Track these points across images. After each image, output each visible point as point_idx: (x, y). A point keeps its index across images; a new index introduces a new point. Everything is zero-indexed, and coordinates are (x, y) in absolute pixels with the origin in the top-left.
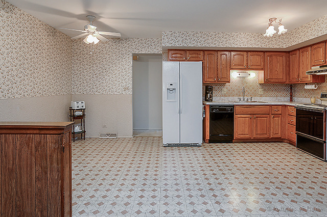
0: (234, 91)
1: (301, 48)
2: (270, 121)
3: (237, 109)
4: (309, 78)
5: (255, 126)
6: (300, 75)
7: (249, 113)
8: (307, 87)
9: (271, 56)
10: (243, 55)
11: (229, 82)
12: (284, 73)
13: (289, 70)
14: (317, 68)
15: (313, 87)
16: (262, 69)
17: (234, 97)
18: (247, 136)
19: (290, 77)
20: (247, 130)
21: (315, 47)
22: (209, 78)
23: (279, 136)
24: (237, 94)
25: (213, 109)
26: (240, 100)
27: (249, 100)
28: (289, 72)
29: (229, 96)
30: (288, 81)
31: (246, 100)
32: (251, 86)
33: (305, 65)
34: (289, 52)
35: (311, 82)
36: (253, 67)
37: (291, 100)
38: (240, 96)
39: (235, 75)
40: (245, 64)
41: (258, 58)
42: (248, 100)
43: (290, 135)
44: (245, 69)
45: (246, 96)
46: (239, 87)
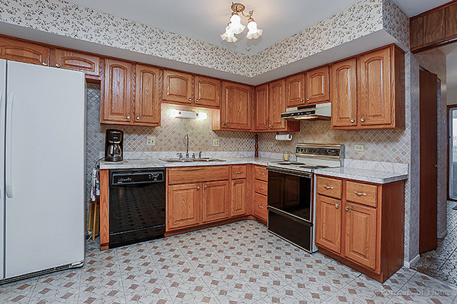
0: (170, 140)
1: (271, 82)
2: (229, 191)
3: (170, 176)
4: (283, 123)
5: (205, 202)
6: (270, 120)
7: (195, 180)
8: (279, 137)
9: (230, 88)
10: (186, 80)
11: (158, 124)
12: (249, 116)
13: (255, 112)
14: (295, 110)
15: (286, 137)
16: (217, 107)
17: (170, 152)
18: (191, 222)
19: (256, 122)
20: (191, 211)
21: (291, 79)
22: (112, 114)
23: (242, 212)
24: (175, 147)
25: (117, 179)
26: (181, 156)
27: (197, 157)
28: (255, 115)
29: (161, 149)
30: (253, 128)
31: (190, 156)
32: (200, 134)
33: (277, 104)
34: (254, 87)
35: (286, 130)
36: (203, 102)
37: (257, 156)
38: (181, 149)
39: (171, 113)
40: (189, 95)
41: (211, 89)
42: (194, 156)
43: (258, 209)
44: (189, 104)
45: (192, 149)
46: (179, 134)
